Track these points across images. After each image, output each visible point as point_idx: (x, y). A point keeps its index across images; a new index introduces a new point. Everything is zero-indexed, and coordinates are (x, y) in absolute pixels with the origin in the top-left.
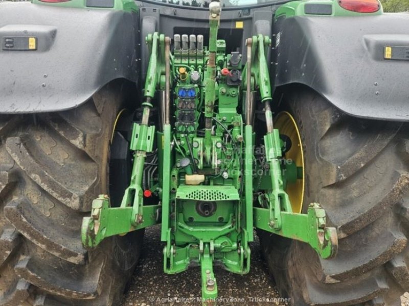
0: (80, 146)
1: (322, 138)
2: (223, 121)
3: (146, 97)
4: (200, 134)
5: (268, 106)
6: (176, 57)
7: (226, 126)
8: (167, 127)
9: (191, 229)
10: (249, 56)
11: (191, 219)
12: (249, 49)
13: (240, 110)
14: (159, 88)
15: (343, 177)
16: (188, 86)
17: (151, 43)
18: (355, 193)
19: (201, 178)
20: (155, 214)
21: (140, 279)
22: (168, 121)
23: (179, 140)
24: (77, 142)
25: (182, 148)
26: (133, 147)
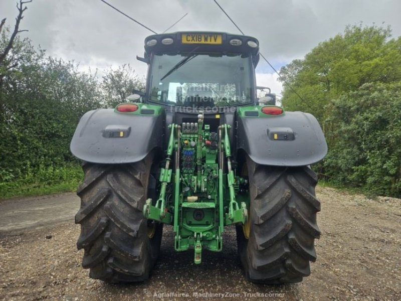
0: (138, 178)
1: (254, 175)
2: (208, 167)
3: (168, 155)
4: (195, 174)
5: (229, 160)
6: (184, 134)
7: (209, 170)
8: (178, 171)
9: (190, 227)
10: (220, 134)
11: (190, 222)
12: (220, 131)
13: (217, 161)
14: (174, 150)
15: (260, 193)
16: (189, 149)
17: (171, 129)
18: (267, 201)
19: (196, 198)
20: (171, 218)
21: (158, 271)
22: (178, 167)
23: (184, 177)
24: (137, 177)
25: (186, 182)
26: (161, 180)
